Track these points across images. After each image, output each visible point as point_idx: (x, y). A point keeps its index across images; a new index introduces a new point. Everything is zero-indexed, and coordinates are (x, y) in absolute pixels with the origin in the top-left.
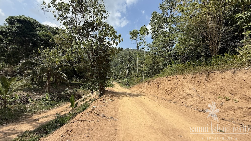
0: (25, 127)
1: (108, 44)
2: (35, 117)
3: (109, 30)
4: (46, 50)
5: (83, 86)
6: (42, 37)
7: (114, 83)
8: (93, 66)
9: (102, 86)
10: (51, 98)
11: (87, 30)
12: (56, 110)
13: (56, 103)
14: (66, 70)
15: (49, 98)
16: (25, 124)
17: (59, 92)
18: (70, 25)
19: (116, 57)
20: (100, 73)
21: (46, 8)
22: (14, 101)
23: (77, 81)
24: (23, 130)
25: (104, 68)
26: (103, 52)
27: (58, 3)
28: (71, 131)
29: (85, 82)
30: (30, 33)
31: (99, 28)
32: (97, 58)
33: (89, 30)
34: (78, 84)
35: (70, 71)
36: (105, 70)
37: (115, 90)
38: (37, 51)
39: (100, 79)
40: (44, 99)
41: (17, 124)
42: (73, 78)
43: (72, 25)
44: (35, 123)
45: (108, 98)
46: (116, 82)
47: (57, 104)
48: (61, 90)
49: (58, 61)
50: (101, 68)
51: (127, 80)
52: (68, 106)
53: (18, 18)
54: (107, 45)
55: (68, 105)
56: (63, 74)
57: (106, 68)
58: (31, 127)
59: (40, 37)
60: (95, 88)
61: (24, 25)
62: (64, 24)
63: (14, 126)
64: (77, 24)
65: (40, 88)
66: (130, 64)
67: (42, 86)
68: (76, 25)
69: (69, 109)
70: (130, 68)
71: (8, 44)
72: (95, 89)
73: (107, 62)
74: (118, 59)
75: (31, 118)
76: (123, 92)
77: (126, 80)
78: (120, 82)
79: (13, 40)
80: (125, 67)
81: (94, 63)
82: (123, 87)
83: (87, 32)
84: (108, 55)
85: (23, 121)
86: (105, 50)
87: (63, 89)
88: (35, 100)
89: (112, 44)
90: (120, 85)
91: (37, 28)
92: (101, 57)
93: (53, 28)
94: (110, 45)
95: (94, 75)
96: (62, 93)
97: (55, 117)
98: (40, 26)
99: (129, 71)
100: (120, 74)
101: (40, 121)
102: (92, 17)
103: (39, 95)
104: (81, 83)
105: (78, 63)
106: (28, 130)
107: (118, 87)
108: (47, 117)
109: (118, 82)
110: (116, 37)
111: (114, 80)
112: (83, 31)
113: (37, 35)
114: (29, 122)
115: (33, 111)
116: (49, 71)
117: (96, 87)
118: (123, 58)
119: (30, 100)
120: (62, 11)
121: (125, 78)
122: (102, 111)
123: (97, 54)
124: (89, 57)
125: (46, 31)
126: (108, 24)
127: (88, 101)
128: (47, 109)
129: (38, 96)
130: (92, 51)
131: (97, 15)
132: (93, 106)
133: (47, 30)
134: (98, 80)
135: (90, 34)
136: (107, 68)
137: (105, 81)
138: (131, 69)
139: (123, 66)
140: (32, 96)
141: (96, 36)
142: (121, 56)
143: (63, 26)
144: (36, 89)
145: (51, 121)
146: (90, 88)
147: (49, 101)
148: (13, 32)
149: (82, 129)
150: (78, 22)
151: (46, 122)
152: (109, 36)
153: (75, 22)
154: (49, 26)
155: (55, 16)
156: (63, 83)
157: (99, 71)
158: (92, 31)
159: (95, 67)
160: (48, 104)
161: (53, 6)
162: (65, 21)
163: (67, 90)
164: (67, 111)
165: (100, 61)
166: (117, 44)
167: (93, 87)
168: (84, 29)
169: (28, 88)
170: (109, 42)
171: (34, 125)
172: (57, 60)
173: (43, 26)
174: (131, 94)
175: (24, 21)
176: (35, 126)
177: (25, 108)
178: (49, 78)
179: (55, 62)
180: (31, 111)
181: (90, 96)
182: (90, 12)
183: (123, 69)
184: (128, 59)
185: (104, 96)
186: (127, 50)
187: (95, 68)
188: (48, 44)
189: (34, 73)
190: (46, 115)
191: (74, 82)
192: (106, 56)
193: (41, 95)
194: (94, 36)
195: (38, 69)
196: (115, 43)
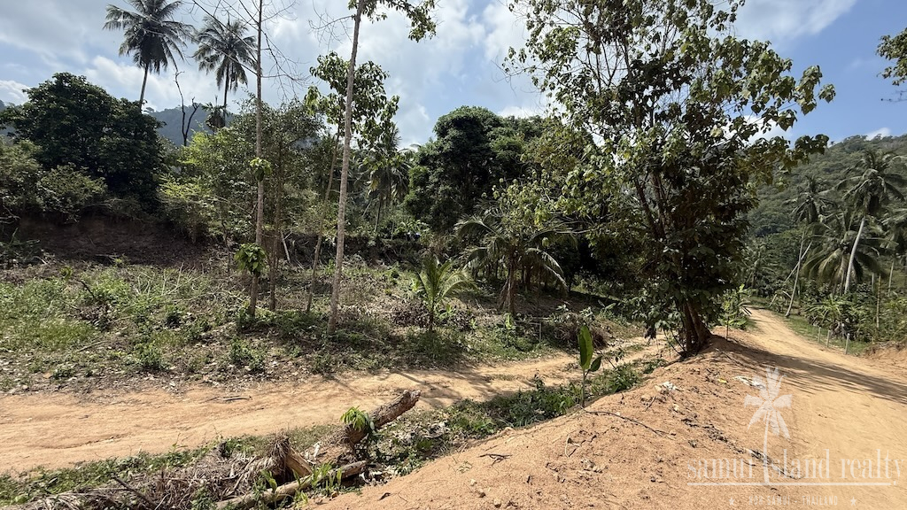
0: (465, 389)
1: (735, 131)
2: (484, 371)
3: (742, 69)
4: (512, 187)
5: (610, 306)
6: (501, 153)
7: (755, 315)
8: (655, 233)
9: (696, 315)
10: (517, 329)
11: (637, 96)
12: (529, 366)
13: (530, 345)
14: (559, 247)
15: (514, 327)
16: (464, 382)
17: (537, 314)
18: (576, 95)
19: (781, 189)
20: (688, 260)
21: (515, 65)
22: (445, 321)
23: (590, 288)
24: (462, 395)
25: (708, 240)
26: (707, 170)
27: (544, 37)
28: (595, 436)
29: (619, 293)
30: (476, 148)
31: (693, 71)
32: (675, 200)
33: (646, 92)
34: (594, 297)
35: (570, 250)
36: (717, 250)
37: (762, 344)
38: (490, 193)
39: (689, 282)
40: (500, 326)
41: (450, 374)
42: (576, 277)
43: (584, 93)
44: (483, 387)
45: (728, 368)
46: (766, 312)
47: (531, 349)
48: (542, 308)
49: (541, 217)
50: (696, 239)
51: (845, 307)
52: (563, 365)
53: (455, 116)
54: (729, 135)
55: (562, 360)
56: (551, 258)
57: (722, 239)
58: (477, 393)
59: (494, 155)
60: (665, 318)
61: (464, 130)
62: (560, 97)
63: (446, 379)
64: (602, 82)
65: (492, 297)
66: (873, 219)
67: (497, 291)
68: (598, 90)
69: (564, 374)
70: (872, 241)
71: (437, 184)
72: (664, 322)
73: (727, 212)
74: (782, 197)
75: (476, 371)
76: (820, 364)
77: (836, 304)
78: (796, 311)
79: (445, 172)
80: (830, 239)
81: (663, 219)
82: (813, 338)
83: (636, 103)
84: (734, 182)
85: (461, 373)
86: (722, 161)
87: (547, 307)
88: (481, 325)
89: (759, 127)
90: (792, 328)
91: (490, 130)
92: (696, 189)
93: (525, 121)
94: (750, 131)
95: (661, 266)
96: (546, 320)
97: (528, 386)
98: (497, 122)
99: (863, 262)
100: (799, 269)
101: (495, 385)
102: (662, 39)
103: (490, 313)
104: (602, 296)
105: (602, 221)
106: (471, 398)
107: (782, 334)
108: (509, 378)
109: (779, 310)
110: (786, 90)
111: (755, 298)
112: (623, 101)
113: (489, 149)
114: (471, 379)
115: (480, 354)
116: (514, 248)
117: (671, 316)
118: (823, 193)
119: (473, 323)
120: (554, 57)
121: (827, 294)
122: (706, 414)
123: (678, 181)
124: (643, 199)
125: (508, 134)
126: (739, 40)
127: (632, 362)
128: (508, 358)
129: (488, 318)
130: (657, 171)
131: (681, 22)
132: (667, 384)
133: (511, 129)
134: (678, 287)
135: (648, 107)
136: (726, 239)
137: (711, 293)
138: (883, 251)
139: (819, 231)
140: (477, 315)
141: (675, 109)
142: (805, 184)
143: (558, 105)
144: (482, 297)
145: (520, 394)
146: (643, 315)
147: (511, 334)
148: (446, 154)
149: (632, 445)
150: (605, 75)
151: (507, 392)
152: (745, 93)
153: (593, 80)
154: (516, 118)
155: (536, 82)
156: (546, 290)
157: (685, 250)
158: (656, 94)
159: (667, 237)
160: (510, 345)
161: (533, 51)
162: (564, 87)
163: (562, 311)
164: (560, 377)
165: (693, 208)
166: (786, 123)
167: (658, 313)
168: (625, 94)
169: (469, 293)
170: (739, 121)
171: (482, 390)
172: (539, 213)
173: (504, 122)
174: (881, 380)
175: (466, 120)
176: (486, 395)
177: (463, 340)
178: (512, 269)
179: (531, 221)
180: (474, 352)
181: (638, 348)
182: (650, 21)
183: (817, 247)
184: (861, 196)
185: (709, 356)
186: (856, 144)
187: (664, 238)
188: (515, 170)
189: (482, 254)
190: (506, 374)
191: (580, 288)
192: (721, 187)
193: (495, 316)
194: (667, 112)
195: (489, 242)
196: (775, 119)
